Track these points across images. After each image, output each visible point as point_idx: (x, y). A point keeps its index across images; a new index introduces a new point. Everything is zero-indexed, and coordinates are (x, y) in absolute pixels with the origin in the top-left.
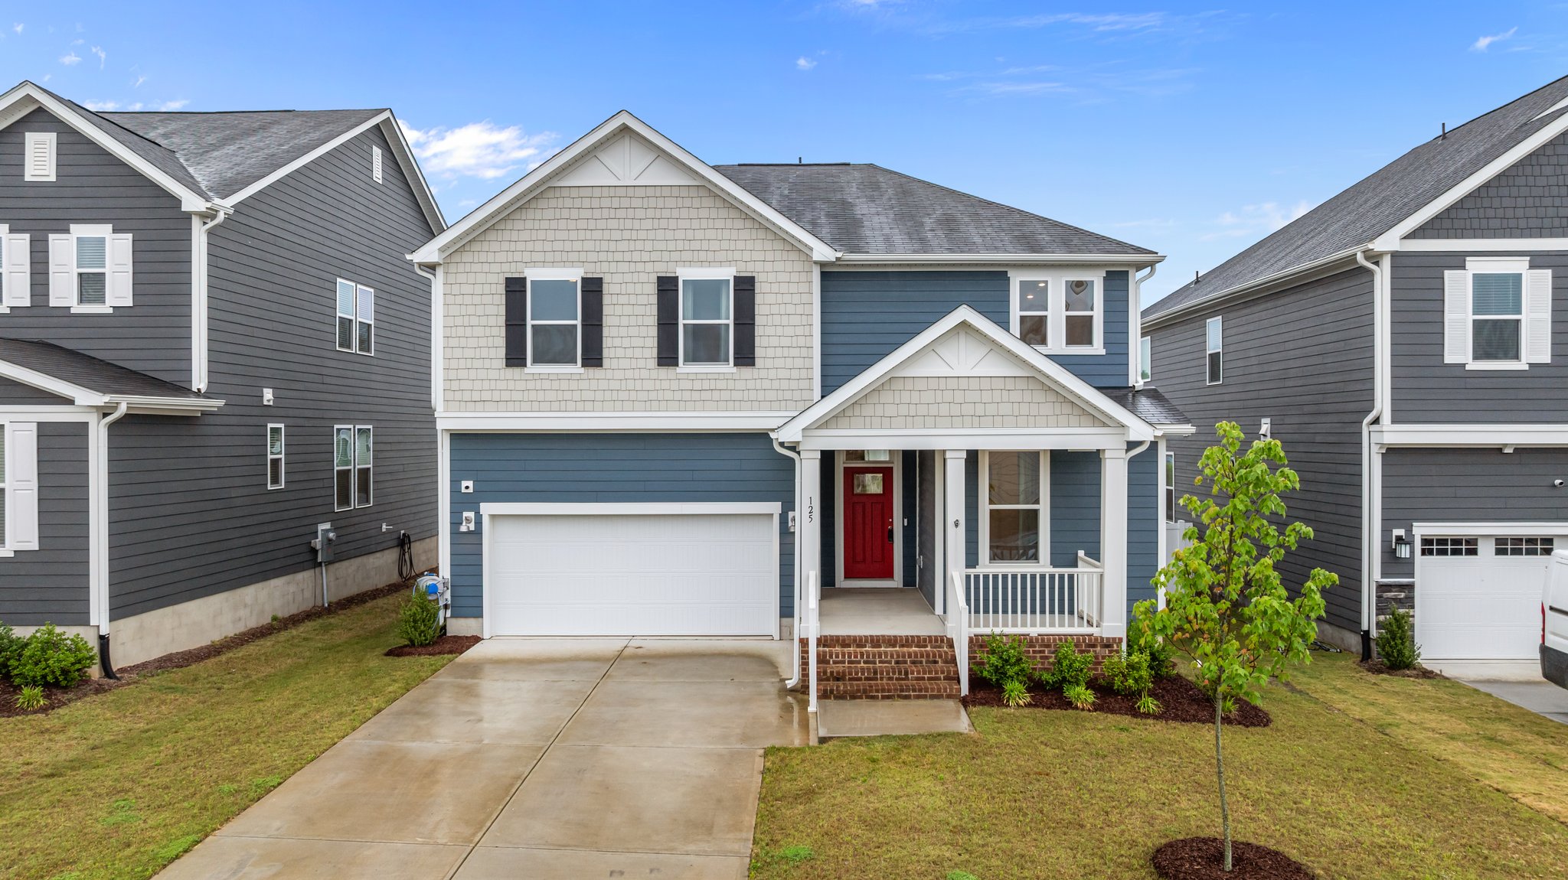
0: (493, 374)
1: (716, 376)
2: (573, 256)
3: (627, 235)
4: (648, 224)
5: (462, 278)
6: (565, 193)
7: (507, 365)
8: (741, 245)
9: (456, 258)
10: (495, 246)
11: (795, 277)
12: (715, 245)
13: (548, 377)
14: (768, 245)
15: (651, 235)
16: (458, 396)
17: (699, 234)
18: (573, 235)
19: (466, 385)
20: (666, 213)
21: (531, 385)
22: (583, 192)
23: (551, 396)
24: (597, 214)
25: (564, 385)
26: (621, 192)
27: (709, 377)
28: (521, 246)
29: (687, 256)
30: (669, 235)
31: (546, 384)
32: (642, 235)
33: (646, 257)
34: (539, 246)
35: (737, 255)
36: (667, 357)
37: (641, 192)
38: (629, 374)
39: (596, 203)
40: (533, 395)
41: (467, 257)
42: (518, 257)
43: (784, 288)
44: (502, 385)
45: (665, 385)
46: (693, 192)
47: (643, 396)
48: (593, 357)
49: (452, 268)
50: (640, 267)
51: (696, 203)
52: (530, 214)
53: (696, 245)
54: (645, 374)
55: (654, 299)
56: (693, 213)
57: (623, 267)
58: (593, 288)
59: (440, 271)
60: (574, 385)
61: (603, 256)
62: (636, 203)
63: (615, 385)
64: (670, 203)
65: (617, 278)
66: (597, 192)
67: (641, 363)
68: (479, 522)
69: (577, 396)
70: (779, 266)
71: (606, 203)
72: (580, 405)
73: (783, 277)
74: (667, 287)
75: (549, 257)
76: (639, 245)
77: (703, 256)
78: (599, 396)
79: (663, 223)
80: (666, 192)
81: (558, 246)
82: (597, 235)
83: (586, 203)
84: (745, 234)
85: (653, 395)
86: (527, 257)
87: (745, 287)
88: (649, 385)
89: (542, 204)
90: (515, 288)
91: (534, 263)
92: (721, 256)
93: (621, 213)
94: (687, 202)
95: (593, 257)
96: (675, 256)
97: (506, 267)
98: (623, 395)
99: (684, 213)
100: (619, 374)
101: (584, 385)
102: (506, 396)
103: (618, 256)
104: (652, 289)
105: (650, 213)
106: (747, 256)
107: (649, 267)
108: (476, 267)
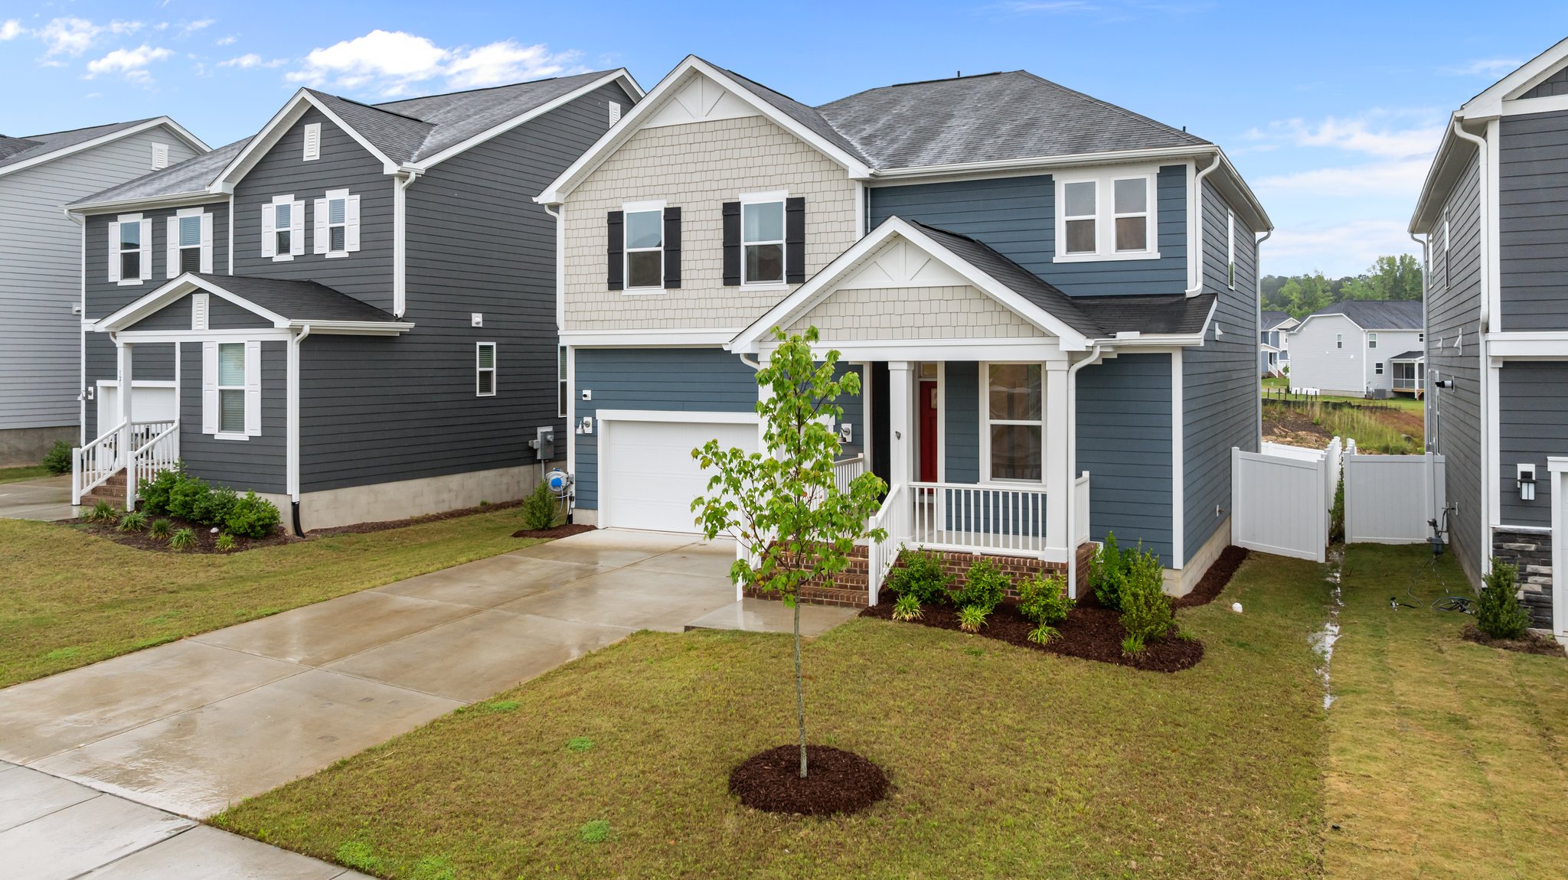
0: (600, 297)
1: (772, 294)
2: (659, 190)
3: (699, 167)
4: (716, 156)
5: (577, 215)
6: (653, 133)
7: (610, 289)
8: (793, 169)
9: (574, 198)
10: (601, 185)
11: (840, 196)
12: (771, 171)
13: (640, 298)
14: (816, 167)
15: (719, 165)
16: (575, 316)
17: (758, 161)
18: (659, 171)
19: (581, 307)
20: (731, 144)
21: (627, 306)
22: (667, 132)
23: (642, 315)
24: (676, 150)
25: (652, 305)
26: (695, 128)
27: (767, 294)
28: (620, 184)
29: (748, 182)
30: (734, 164)
31: (638, 305)
32: (712, 166)
33: (715, 186)
34: (633, 182)
35: (790, 178)
36: (731, 278)
37: (710, 127)
38: (702, 294)
39: (675, 140)
40: (628, 315)
41: (581, 196)
42: (617, 193)
43: (830, 206)
44: (606, 306)
45: (730, 303)
46: (753, 123)
47: (712, 313)
48: (674, 281)
49: (571, 206)
50: (710, 195)
51: (756, 132)
52: (627, 154)
53: (755, 172)
54: (714, 293)
55: (721, 224)
56: (753, 142)
57: (697, 196)
58: (673, 216)
59: (562, 210)
60: (659, 305)
61: (681, 188)
62: (707, 137)
63: (690, 304)
64: (735, 134)
65: (693, 207)
66: (676, 131)
67: (711, 283)
68: (595, 427)
69: (661, 314)
70: (825, 186)
71: (683, 139)
72: (664, 322)
73: (829, 196)
74: (731, 212)
75: (641, 192)
76: (709, 176)
77: (761, 181)
78: (678, 314)
79: (729, 154)
80: (731, 124)
81: (647, 181)
82: (677, 169)
83: (668, 141)
84: (796, 158)
85: (720, 313)
86: (624, 193)
87: (796, 208)
88: (717, 303)
89: (636, 144)
90: (615, 220)
91: (628, 198)
92: (776, 180)
93: (695, 148)
94: (748, 132)
95: (673, 188)
96: (738, 183)
97: (609, 203)
98: (697, 314)
99: (746, 141)
100: (694, 294)
101: (667, 304)
102: (609, 316)
103: (693, 187)
104: (719, 215)
105: (718, 145)
106: (798, 178)
107: (717, 195)
108: (588, 205)
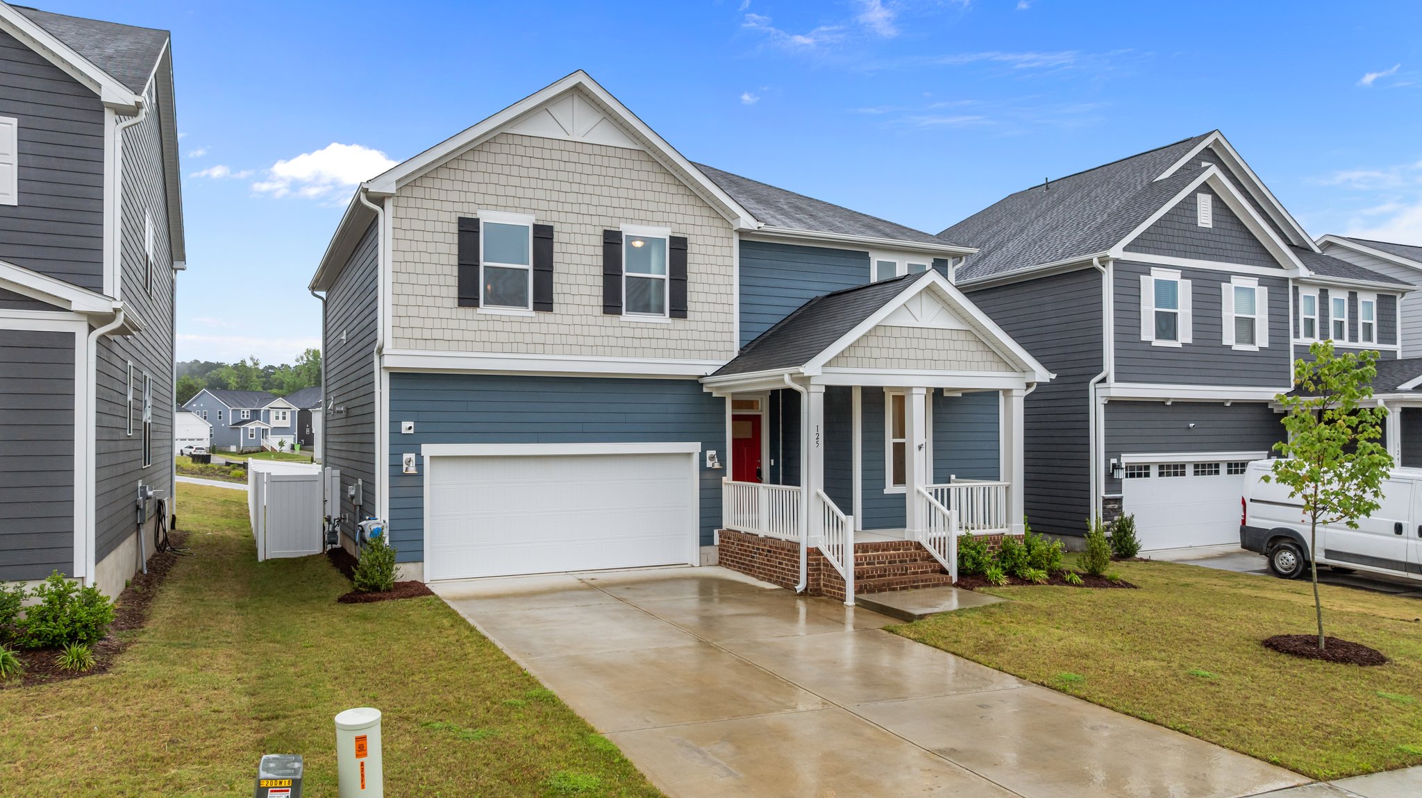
0: (445, 313)
1: (654, 326)
2: (525, 203)
3: (575, 188)
4: (593, 180)
5: (412, 213)
6: (518, 140)
7: (460, 305)
8: (675, 208)
9: (407, 192)
10: (447, 185)
11: (719, 242)
12: (653, 206)
13: (500, 319)
14: (697, 211)
15: (598, 190)
16: (408, 333)
17: (640, 195)
18: (525, 182)
19: (416, 322)
20: (611, 172)
21: (483, 325)
22: (535, 142)
23: (503, 337)
24: (548, 164)
25: (516, 327)
26: (571, 147)
27: (649, 326)
28: (474, 187)
29: (629, 213)
30: (614, 192)
31: (498, 326)
32: (589, 189)
33: (592, 210)
34: (491, 189)
35: (672, 217)
36: (612, 306)
37: (588, 149)
38: (577, 320)
39: (547, 154)
40: (485, 336)
41: (418, 192)
42: (470, 197)
43: (710, 250)
44: (454, 324)
45: (610, 331)
46: (634, 156)
47: (590, 341)
48: (544, 302)
49: (403, 202)
50: (587, 219)
51: (637, 166)
52: (483, 156)
53: (636, 204)
54: (591, 320)
55: (600, 251)
56: (635, 175)
57: (572, 218)
58: (543, 235)
59: (389, 204)
60: (525, 328)
61: (553, 206)
62: (584, 159)
63: (564, 329)
64: (615, 162)
65: (567, 228)
66: (548, 144)
67: (588, 310)
68: (420, 465)
69: (528, 338)
70: (706, 230)
71: (556, 155)
72: (531, 347)
73: (710, 241)
74: (612, 240)
75: (502, 201)
76: (587, 199)
77: (642, 215)
78: (549, 339)
79: (608, 181)
80: (611, 152)
81: (510, 191)
82: (548, 185)
83: (538, 153)
84: (678, 199)
85: (599, 341)
86: (479, 199)
87: (679, 246)
88: (595, 331)
89: (495, 148)
90: (468, 229)
91: (487, 206)
92: (658, 216)
93: (570, 167)
94: (629, 164)
95: (544, 205)
96: (619, 213)
97: (458, 207)
98: (572, 340)
99: (626, 174)
100: (568, 320)
101: (535, 328)
102: (458, 335)
103: (568, 207)
104: (599, 241)
105: (597, 170)
106: (680, 219)
107: (595, 220)
108: (428, 204)
